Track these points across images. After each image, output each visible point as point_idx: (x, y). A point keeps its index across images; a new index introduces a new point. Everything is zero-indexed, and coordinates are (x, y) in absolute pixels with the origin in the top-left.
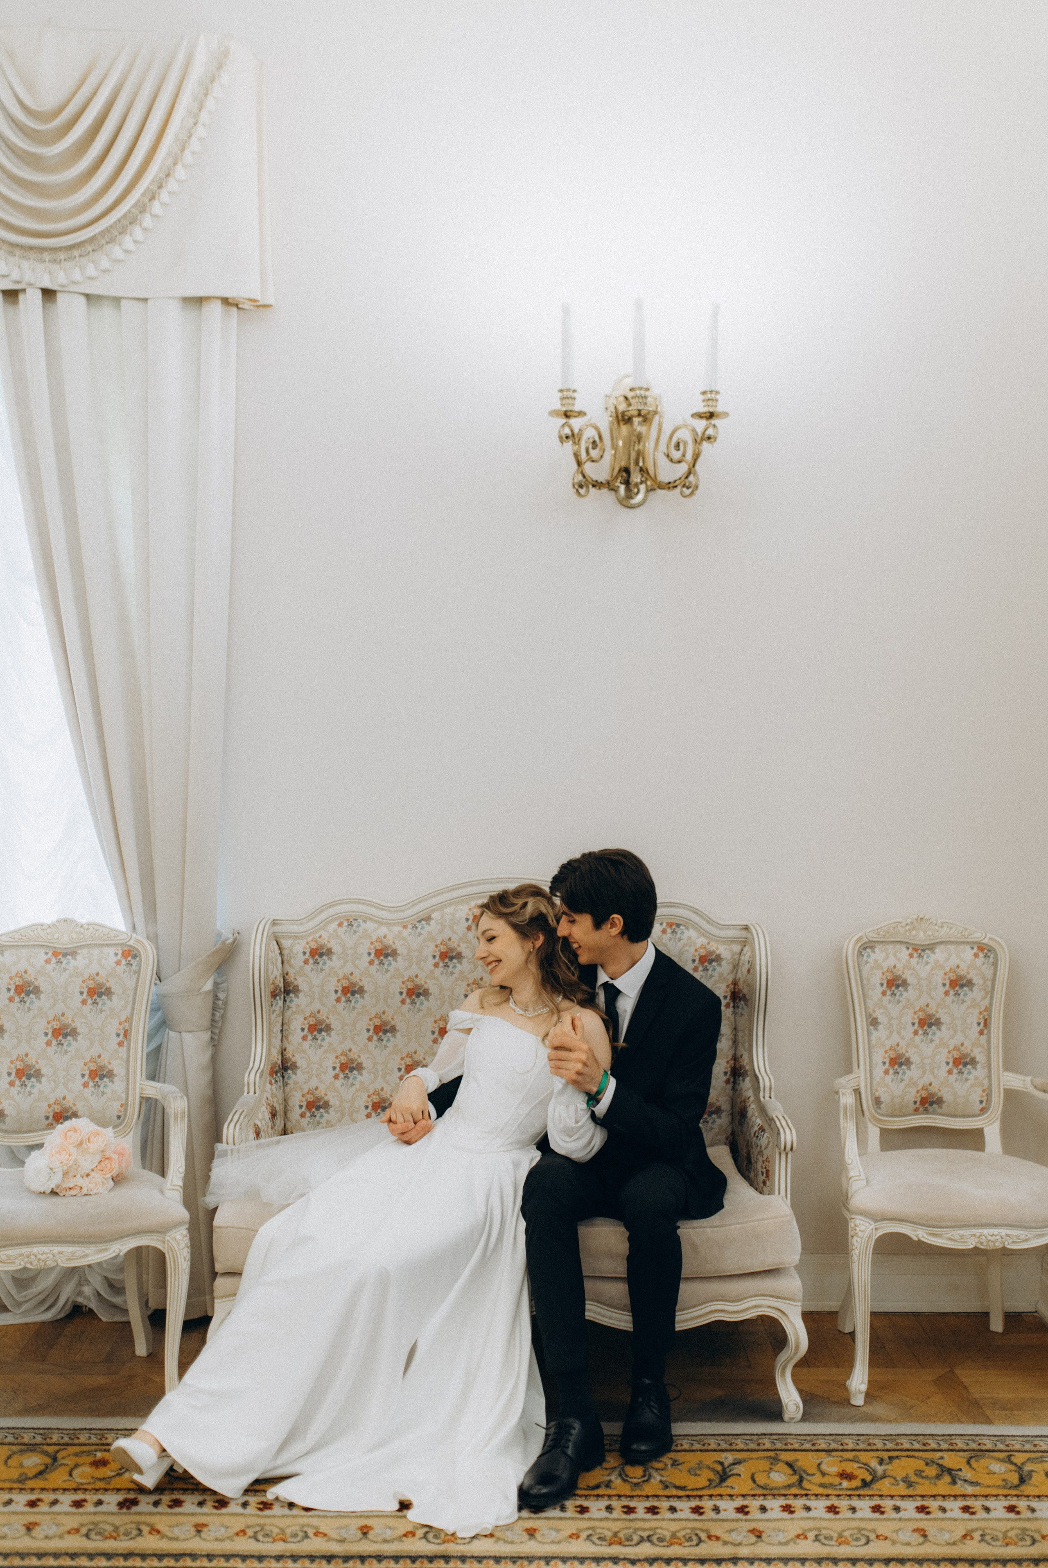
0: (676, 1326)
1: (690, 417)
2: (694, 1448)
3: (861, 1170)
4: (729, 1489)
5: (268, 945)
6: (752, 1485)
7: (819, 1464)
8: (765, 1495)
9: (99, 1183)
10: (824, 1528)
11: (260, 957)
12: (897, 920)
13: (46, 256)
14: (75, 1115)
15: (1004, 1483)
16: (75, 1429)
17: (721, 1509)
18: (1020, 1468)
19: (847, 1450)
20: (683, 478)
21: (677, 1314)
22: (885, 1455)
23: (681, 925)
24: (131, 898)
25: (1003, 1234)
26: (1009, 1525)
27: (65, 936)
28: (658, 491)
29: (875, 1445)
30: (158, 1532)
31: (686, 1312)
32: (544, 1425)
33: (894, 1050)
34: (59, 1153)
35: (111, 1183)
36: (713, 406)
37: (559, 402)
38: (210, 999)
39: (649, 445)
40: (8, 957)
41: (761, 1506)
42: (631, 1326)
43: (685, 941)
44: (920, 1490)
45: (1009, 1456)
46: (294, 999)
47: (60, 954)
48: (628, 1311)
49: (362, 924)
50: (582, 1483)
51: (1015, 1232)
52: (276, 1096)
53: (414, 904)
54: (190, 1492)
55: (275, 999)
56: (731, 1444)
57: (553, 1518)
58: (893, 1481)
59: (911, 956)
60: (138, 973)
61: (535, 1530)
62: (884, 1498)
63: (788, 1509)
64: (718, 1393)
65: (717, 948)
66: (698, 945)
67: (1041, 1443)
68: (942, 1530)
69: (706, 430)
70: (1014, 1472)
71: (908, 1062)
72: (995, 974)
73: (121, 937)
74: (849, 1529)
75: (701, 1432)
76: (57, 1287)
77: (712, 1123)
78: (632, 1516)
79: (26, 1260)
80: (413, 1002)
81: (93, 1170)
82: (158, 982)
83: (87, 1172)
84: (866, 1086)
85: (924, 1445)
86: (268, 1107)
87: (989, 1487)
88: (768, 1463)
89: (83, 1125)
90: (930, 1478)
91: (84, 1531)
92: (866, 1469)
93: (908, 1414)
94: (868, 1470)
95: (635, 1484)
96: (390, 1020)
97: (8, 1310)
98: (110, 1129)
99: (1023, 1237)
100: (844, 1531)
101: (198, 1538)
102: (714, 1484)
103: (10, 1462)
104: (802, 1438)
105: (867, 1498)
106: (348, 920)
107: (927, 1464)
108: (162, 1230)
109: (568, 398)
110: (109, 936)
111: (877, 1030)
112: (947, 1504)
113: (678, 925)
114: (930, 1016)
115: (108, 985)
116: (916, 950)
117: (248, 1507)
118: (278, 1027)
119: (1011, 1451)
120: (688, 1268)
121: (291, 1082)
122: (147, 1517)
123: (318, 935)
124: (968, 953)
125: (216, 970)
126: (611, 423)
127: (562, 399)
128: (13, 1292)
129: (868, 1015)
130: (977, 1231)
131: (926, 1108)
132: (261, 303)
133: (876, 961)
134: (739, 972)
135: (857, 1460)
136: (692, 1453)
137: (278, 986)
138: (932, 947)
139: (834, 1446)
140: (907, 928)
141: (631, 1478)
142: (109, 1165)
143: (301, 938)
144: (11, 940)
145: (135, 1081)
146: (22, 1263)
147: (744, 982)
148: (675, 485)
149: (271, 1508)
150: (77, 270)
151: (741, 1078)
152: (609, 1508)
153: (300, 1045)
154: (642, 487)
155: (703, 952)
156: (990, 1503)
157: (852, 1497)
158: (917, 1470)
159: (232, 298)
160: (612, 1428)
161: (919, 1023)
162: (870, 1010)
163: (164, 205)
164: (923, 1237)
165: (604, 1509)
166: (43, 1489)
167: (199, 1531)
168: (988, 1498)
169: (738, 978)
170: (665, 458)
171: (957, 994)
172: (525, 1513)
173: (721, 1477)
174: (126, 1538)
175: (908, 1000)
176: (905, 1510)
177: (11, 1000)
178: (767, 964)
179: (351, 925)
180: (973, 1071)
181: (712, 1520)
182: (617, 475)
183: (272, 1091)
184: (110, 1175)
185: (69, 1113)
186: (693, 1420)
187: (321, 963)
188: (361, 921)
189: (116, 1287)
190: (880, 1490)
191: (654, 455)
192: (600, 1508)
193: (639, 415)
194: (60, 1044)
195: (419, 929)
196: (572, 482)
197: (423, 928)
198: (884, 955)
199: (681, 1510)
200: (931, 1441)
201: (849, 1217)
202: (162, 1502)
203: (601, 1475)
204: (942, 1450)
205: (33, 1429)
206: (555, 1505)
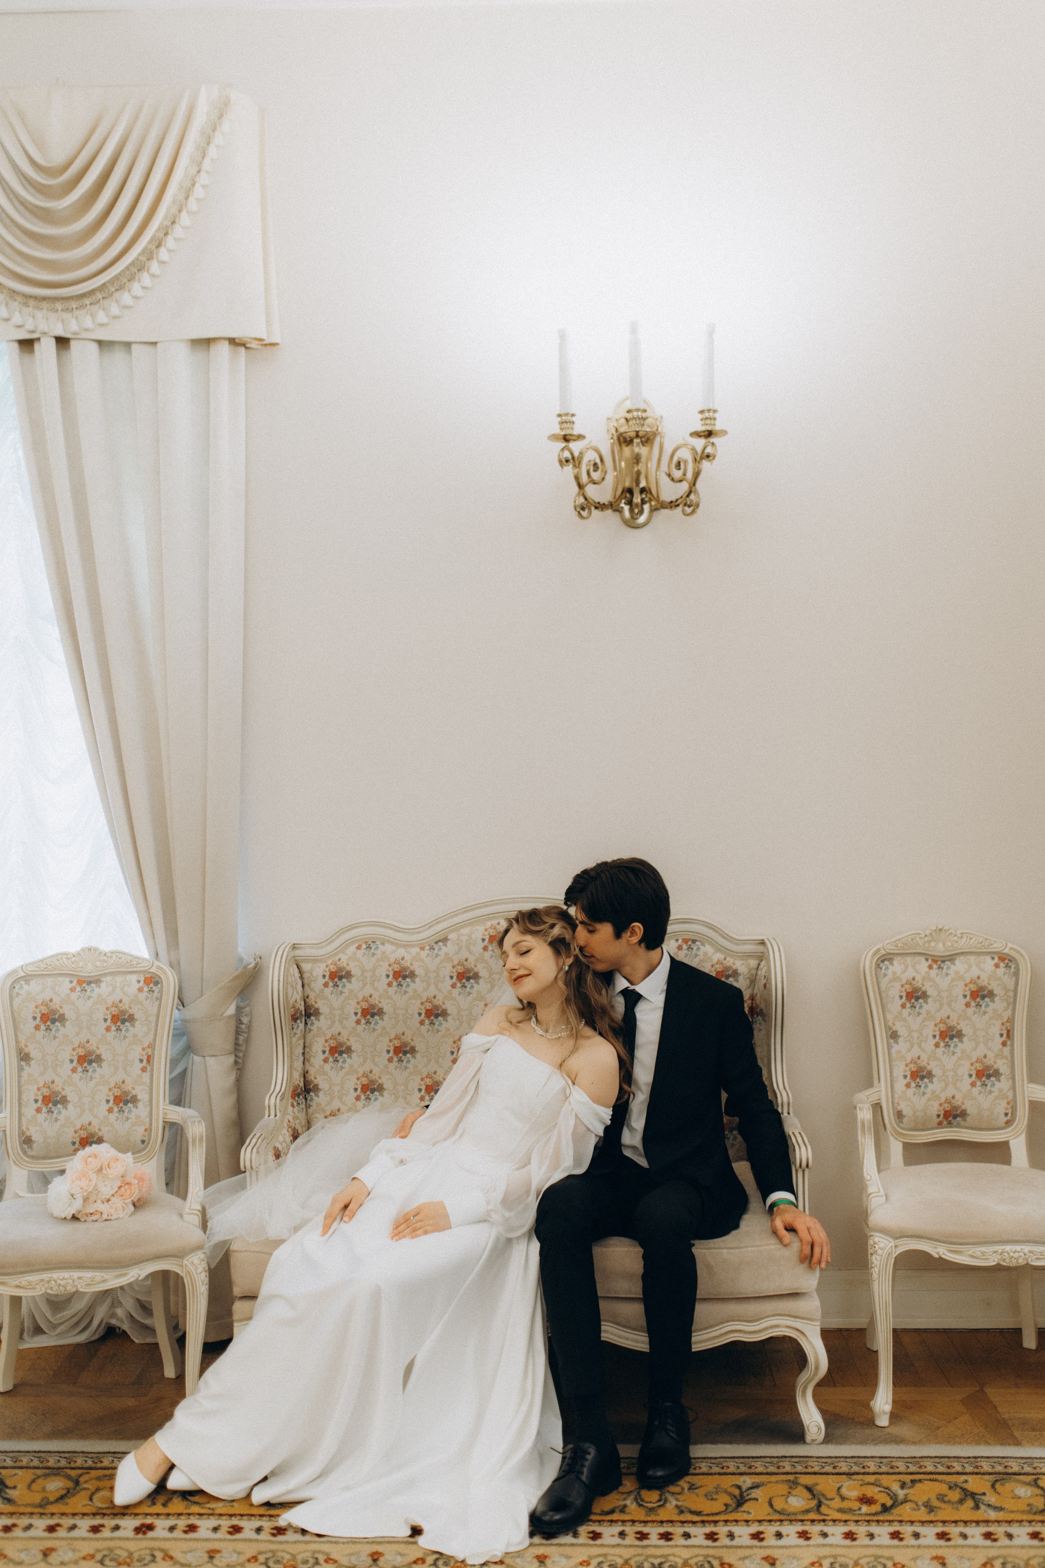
0: (693, 1346)
1: (689, 436)
2: (713, 1471)
3: (882, 1187)
4: (745, 1514)
5: (287, 970)
6: (770, 1510)
7: (839, 1488)
8: (781, 1521)
9: (119, 1208)
10: (840, 1556)
11: (279, 981)
12: (918, 932)
13: (59, 306)
14: (100, 1141)
15: (1029, 1508)
16: (99, 1453)
17: (736, 1535)
19: (868, 1474)
20: (684, 497)
21: (693, 1334)
22: (907, 1479)
23: (696, 941)
24: (154, 926)
25: (1026, 1251)
26: (1032, 1552)
27: (89, 964)
28: (662, 510)
29: (897, 1467)
30: (171, 1558)
31: (703, 1332)
32: (561, 1451)
33: (916, 1063)
34: (79, 1179)
35: (132, 1208)
36: (711, 424)
37: (558, 426)
38: (233, 1024)
39: (653, 465)
40: (34, 987)
41: (777, 1532)
42: (648, 1347)
43: (701, 956)
44: (941, 1515)
45: (1036, 1480)
46: (315, 1021)
47: (85, 983)
48: (644, 1332)
49: (381, 947)
51: (1038, 1249)
52: (298, 1118)
53: (430, 925)
54: (206, 1517)
55: (295, 1022)
56: (750, 1467)
57: (565, 1545)
58: (914, 1506)
59: (930, 967)
60: (160, 999)
61: (545, 1557)
62: (903, 1523)
63: (804, 1535)
64: (739, 1413)
65: (734, 964)
66: (715, 961)
68: (962, 1557)
69: (705, 448)
70: (1039, 1497)
71: (930, 1075)
72: (1017, 984)
73: (143, 964)
74: (865, 1556)
75: (721, 1455)
76: (91, 1309)
78: (645, 1542)
79: (46, 1285)
80: (432, 1023)
81: (113, 1195)
82: (181, 1007)
83: (108, 1197)
84: (887, 1101)
85: (948, 1467)
86: (290, 1130)
87: (1013, 1512)
88: (787, 1487)
89: (103, 1151)
90: (953, 1503)
91: (99, 1557)
92: (887, 1493)
93: (933, 1435)
94: (889, 1495)
95: (650, 1509)
96: (410, 1041)
97: (44, 1333)
98: (129, 1154)
100: (861, 1558)
101: (210, 1565)
102: (730, 1509)
103: (34, 1486)
104: (824, 1460)
105: (887, 1524)
106: (366, 942)
107: (950, 1488)
108: (179, 1255)
109: (566, 422)
110: (132, 963)
111: (897, 1043)
112: (969, 1530)
113: (694, 941)
114: (951, 1028)
115: (131, 1012)
116: (935, 961)
117: (262, 1533)
118: (300, 1050)
119: (1038, 1474)
121: (314, 1104)
122: (162, 1542)
123: (337, 958)
124: (989, 964)
125: (239, 995)
126: (612, 445)
127: (562, 423)
128: (48, 1315)
129: (888, 1028)
130: (999, 1248)
131: (950, 1121)
132: (268, 342)
133: (894, 973)
134: (756, 986)
135: (878, 1483)
136: (710, 1477)
137: (299, 1009)
138: (951, 958)
139: (856, 1469)
140: (926, 939)
141: (646, 1502)
142: (129, 1191)
143: (321, 961)
144: (38, 969)
145: (158, 1102)
146: (43, 1288)
147: (761, 997)
148: (677, 503)
149: (284, 1534)
150: (88, 317)
152: (622, 1534)
153: (322, 1067)
154: (646, 507)
155: (723, 965)
156: (1014, 1530)
157: (871, 1523)
158: (940, 1494)
159: (239, 338)
160: (628, 1451)
161: (940, 1036)
162: (890, 1024)
163: (170, 251)
164: (944, 1254)
165: (617, 1535)
166: (63, 1514)
167: (211, 1558)
168: (1011, 1524)
169: (755, 993)
170: (667, 479)
171: (978, 1005)
172: (537, 1540)
173: (738, 1501)
174: (139, 1564)
175: (928, 1012)
176: (925, 1536)
177: (37, 1028)
178: (782, 978)
179: (369, 947)
180: (997, 1083)
181: (726, 1547)
182: (620, 496)
183: (294, 1113)
184: (130, 1200)
185: (95, 1139)
186: (713, 1442)
187: (341, 985)
188: (379, 943)
189: (145, 1308)
190: (900, 1515)
191: (656, 475)
192: (613, 1534)
193: (637, 436)
194: (86, 1071)
195: (436, 951)
196: (573, 504)
197: (440, 949)
198: (903, 967)
199: (695, 1536)
200: (955, 1464)
201: (869, 1235)
202: (178, 1527)
203: (617, 1499)
204: (966, 1474)
205: (59, 1452)
206: (568, 1531)
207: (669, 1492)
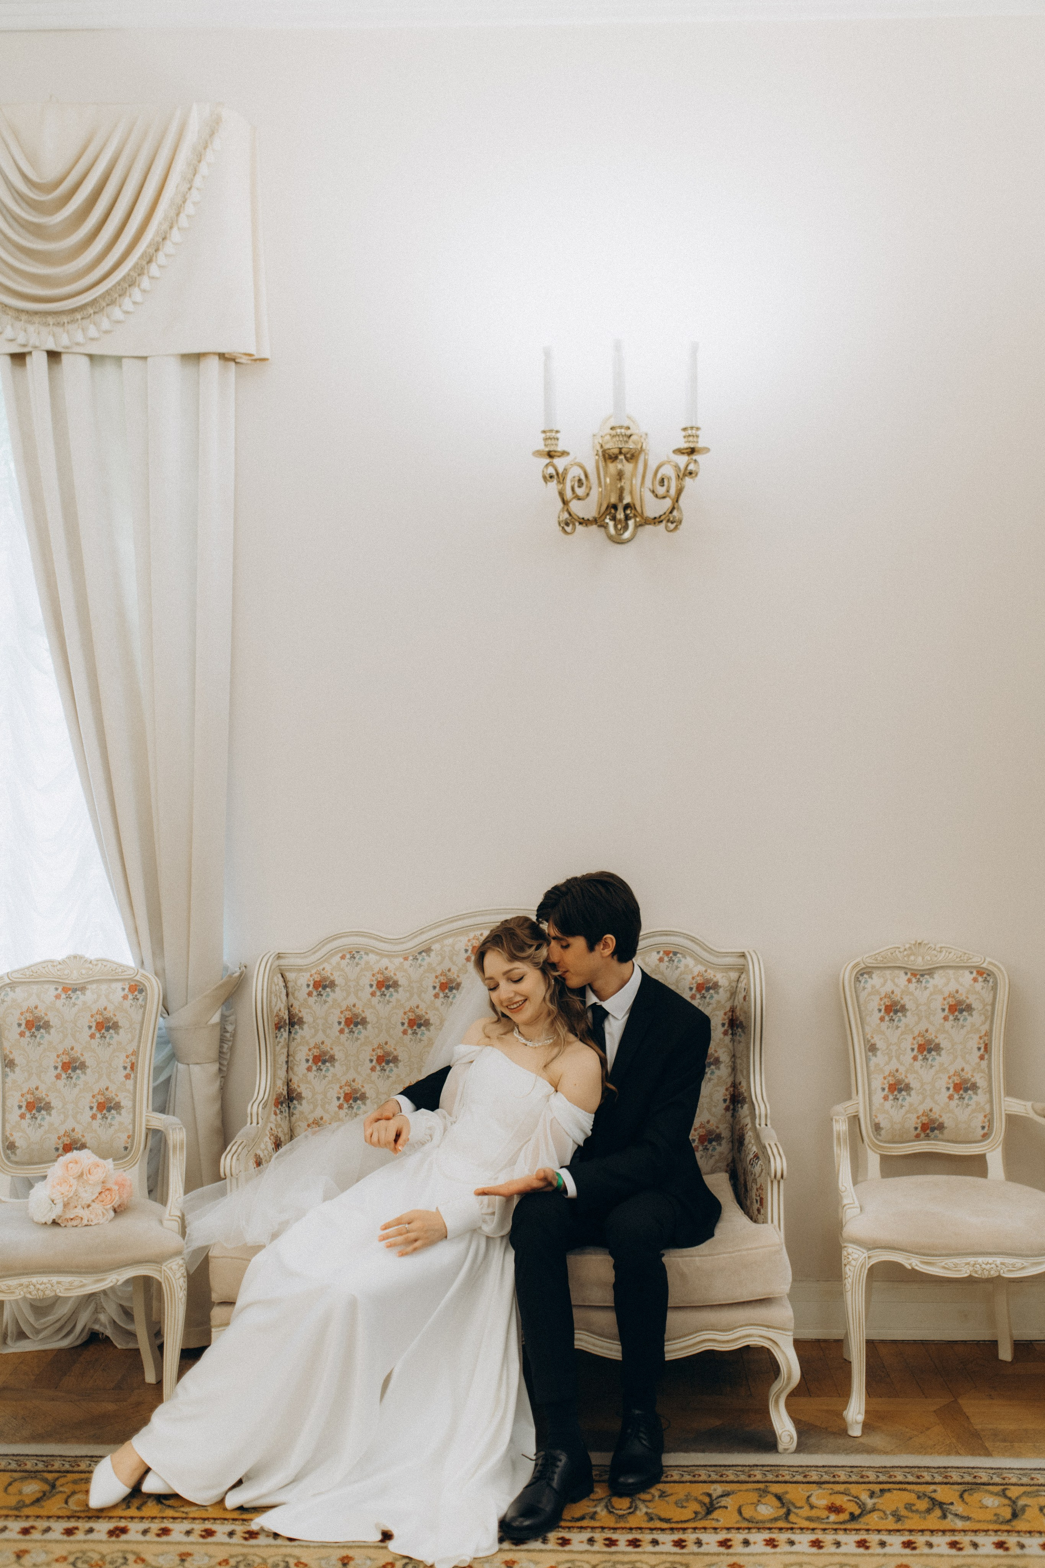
0: (666, 1355)
1: (672, 453)
2: (684, 1479)
3: (855, 1199)
4: (713, 1522)
5: (270, 980)
6: (739, 1518)
7: (809, 1497)
8: (749, 1529)
9: (100, 1214)
10: (805, 1563)
11: (263, 990)
12: (897, 946)
13: (51, 320)
14: (83, 1146)
15: (995, 1518)
16: (76, 1457)
17: (703, 1542)
18: (1014, 1502)
19: (838, 1483)
20: (667, 514)
21: (666, 1343)
22: (877, 1488)
23: (678, 953)
24: (139, 934)
25: (998, 1262)
26: (997, 1562)
27: (75, 972)
28: (646, 526)
29: (866, 1477)
30: (143, 1560)
31: (673, 1342)
32: (534, 1458)
33: (894, 1076)
34: (60, 1184)
35: (112, 1214)
36: (693, 442)
37: (542, 443)
38: (217, 1032)
39: (637, 481)
40: (19, 994)
41: (744, 1539)
42: (620, 1355)
43: (682, 968)
44: (907, 1525)
45: (1003, 1490)
46: (298, 1030)
47: (70, 990)
48: (617, 1340)
49: (365, 957)
50: (567, 1515)
51: (1009, 1260)
52: (280, 1126)
53: (414, 935)
54: (179, 1520)
55: (279, 1030)
56: (721, 1476)
57: (533, 1551)
58: (882, 1514)
59: (909, 981)
60: (144, 1007)
61: (513, 1562)
62: (870, 1532)
63: (771, 1543)
64: (713, 1422)
65: (715, 976)
66: (696, 973)
67: (1038, 1476)
69: (687, 466)
70: (1006, 1507)
71: (907, 1088)
72: (994, 998)
73: (128, 973)
75: (693, 1464)
76: (74, 1314)
77: (712, 1150)
78: (613, 1549)
79: (25, 1290)
80: (415, 1033)
81: (93, 1201)
82: (166, 1015)
83: (88, 1203)
84: (865, 1116)
85: (918, 1477)
86: (272, 1137)
87: (979, 1521)
88: (757, 1495)
89: (85, 1157)
90: (920, 1512)
91: (71, 1559)
92: (856, 1502)
93: (905, 1445)
94: (857, 1504)
95: (620, 1516)
96: (393, 1050)
97: (27, 1337)
98: (110, 1160)
99: (1019, 1265)
101: (181, 1567)
102: (700, 1516)
103: (10, 1489)
104: (795, 1469)
105: (854, 1532)
106: (350, 952)
107: (919, 1497)
108: (158, 1260)
109: (550, 438)
110: (116, 971)
111: (876, 1056)
112: (935, 1539)
113: (675, 954)
114: (930, 1042)
115: (115, 1019)
116: (914, 975)
117: (235, 1536)
118: (283, 1058)
119: (1006, 1484)
120: (675, 1296)
121: (296, 1112)
122: (135, 1545)
123: (321, 967)
124: (967, 978)
125: (223, 1004)
126: (597, 462)
127: (546, 439)
128: (32, 1320)
129: (866, 1041)
130: (971, 1260)
131: (928, 1134)
132: (256, 357)
133: (873, 987)
134: (736, 1000)
135: (847, 1493)
136: (681, 1485)
137: (283, 1018)
138: (930, 972)
139: (826, 1478)
140: (906, 953)
141: (616, 1509)
142: (110, 1196)
143: (306, 970)
144: (21, 976)
145: (141, 1113)
146: (22, 1293)
147: (741, 1009)
148: (660, 519)
149: (256, 1538)
150: (80, 331)
151: (739, 1105)
152: (590, 1541)
153: (305, 1075)
154: (631, 523)
155: (700, 980)
156: (980, 1539)
157: (838, 1531)
158: (908, 1504)
159: (228, 353)
160: (600, 1459)
161: (917, 1049)
162: (869, 1036)
163: (160, 266)
164: (917, 1265)
165: (586, 1542)
166: (38, 1517)
167: (183, 1560)
168: (977, 1533)
169: (735, 1004)
170: (650, 494)
171: (955, 1019)
172: (506, 1545)
173: (708, 1509)
174: (111, 1566)
175: (907, 1026)
176: (891, 1545)
177: (22, 1034)
178: (761, 990)
179: (353, 957)
180: (974, 1097)
181: (694, 1554)
182: (604, 512)
183: (277, 1121)
184: (111, 1205)
185: (79, 1145)
186: (686, 1451)
187: (325, 995)
188: (363, 953)
189: (128, 1314)
190: (867, 1524)
191: (641, 491)
192: (582, 1540)
193: (621, 453)
194: (69, 1077)
195: (419, 961)
196: (557, 519)
197: (423, 959)
198: (882, 980)
199: (663, 1543)
200: (925, 1474)
201: (843, 1245)
202: (151, 1530)
203: (588, 1506)
204: (935, 1483)
205: (36, 1456)
206: (538, 1537)
207: (640, 1499)
